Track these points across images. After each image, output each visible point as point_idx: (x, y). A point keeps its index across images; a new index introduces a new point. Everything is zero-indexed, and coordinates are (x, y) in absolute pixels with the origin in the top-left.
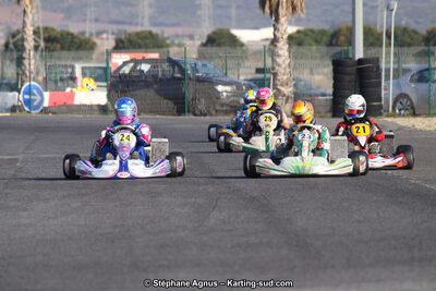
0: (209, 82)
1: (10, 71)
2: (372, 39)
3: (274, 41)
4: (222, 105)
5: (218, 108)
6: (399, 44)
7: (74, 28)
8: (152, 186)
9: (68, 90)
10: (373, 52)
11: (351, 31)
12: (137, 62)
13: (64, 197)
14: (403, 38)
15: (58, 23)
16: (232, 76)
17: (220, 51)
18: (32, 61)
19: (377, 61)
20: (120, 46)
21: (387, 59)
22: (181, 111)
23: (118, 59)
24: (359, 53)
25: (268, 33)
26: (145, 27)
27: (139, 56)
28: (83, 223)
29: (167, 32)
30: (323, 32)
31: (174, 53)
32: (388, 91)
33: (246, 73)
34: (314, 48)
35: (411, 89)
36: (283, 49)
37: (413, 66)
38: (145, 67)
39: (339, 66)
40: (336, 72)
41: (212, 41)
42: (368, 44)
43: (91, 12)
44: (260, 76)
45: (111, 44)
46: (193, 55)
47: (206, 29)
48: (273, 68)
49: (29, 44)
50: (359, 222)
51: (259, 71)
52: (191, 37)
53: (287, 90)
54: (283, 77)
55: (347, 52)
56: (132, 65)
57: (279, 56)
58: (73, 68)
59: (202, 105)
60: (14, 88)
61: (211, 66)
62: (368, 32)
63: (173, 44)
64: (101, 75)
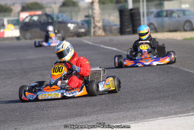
0: (64, 23)
3: (92, 3)
4: (71, 33)
5: (69, 34)
8: (42, 71)
9: (2, 30)
10: (136, 5)
12: (32, 16)
13: (4, 79)
16: (74, 20)
19: (138, 9)
20: (24, 9)
21: (143, 8)
23: (24, 16)
24: (130, 6)
27: (32, 13)
28: (13, 90)
31: (48, 11)
33: (80, 18)
34: (110, 5)
35: (154, 21)
36: (97, 6)
37: (155, 10)
38: (36, 18)
39: (122, 12)
40: (121, 15)
41: (64, 5)
42: (134, 2)
44: (87, 19)
48: (92, 15)
50: (136, 81)
51: (86, 16)
52: (55, 3)
53: (100, 24)
54: (97, 18)
55: (125, 6)
56: (29, 18)
57: (94, 9)
58: (3, 20)
61: (65, 15)
63: (47, 7)
64: (16, 23)
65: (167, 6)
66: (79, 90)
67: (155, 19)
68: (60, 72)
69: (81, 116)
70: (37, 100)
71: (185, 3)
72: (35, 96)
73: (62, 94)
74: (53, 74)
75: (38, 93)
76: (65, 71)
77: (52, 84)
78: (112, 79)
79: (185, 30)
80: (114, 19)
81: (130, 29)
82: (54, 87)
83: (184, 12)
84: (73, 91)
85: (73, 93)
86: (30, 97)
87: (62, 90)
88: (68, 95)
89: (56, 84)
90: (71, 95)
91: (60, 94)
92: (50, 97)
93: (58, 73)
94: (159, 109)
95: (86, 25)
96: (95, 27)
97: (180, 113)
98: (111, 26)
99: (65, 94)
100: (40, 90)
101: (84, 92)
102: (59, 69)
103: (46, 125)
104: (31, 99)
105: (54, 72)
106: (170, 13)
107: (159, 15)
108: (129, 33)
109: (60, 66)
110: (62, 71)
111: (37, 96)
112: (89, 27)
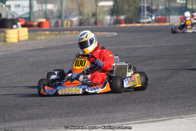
66: (102, 86)
68: (82, 66)
70: (56, 95)
72: (55, 91)
73: (84, 89)
74: (75, 68)
75: (58, 88)
76: (87, 65)
77: (73, 78)
78: (138, 75)
82: (75, 81)
84: (95, 87)
85: (95, 90)
86: (50, 92)
87: (83, 86)
88: (90, 92)
89: (77, 78)
90: (94, 91)
91: (81, 90)
92: (70, 93)
93: (81, 67)
99: (87, 90)
100: (60, 85)
101: (107, 88)
102: (82, 62)
104: (50, 93)
105: (75, 66)
109: (82, 60)
110: (84, 65)
111: (57, 91)
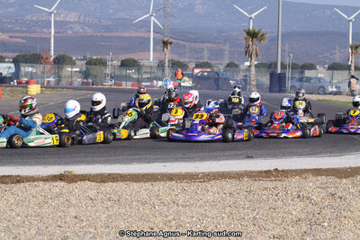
0: (227, 80)
1: (160, 74)
2: (283, 67)
3: (250, 66)
6: (292, 68)
7: (182, 60)
10: (283, 71)
11: (276, 64)
12: (203, 72)
14: (294, 67)
15: (176, 58)
16: (236, 78)
17: (232, 69)
18: (167, 71)
19: (285, 74)
20: (197, 66)
21: (289, 74)
22: (218, 89)
23: (196, 71)
24: (279, 71)
25: (247, 64)
26: (206, 60)
27: (204, 70)
29: (213, 62)
30: (266, 64)
31: (216, 69)
32: (289, 84)
33: (240, 77)
34: (263, 69)
36: (253, 69)
37: (297, 76)
38: (206, 74)
39: (272, 75)
40: (271, 78)
41: (228, 65)
42: (282, 68)
43: (187, 55)
44: (245, 78)
45: (194, 66)
46: (222, 71)
47: (226, 62)
48: (249, 76)
49: (167, 65)
51: (244, 76)
52: (221, 64)
53: (254, 83)
54: (252, 79)
55: (275, 71)
56: (201, 73)
57: (251, 71)
59: (225, 87)
60: (161, 79)
61: (228, 74)
62: (282, 64)
63: (215, 67)
64: (192, 76)
65: (308, 73)
67: (298, 83)
69: (235, 149)
71: (321, 73)
79: (319, 94)
80: (266, 80)
81: (277, 89)
83: (319, 79)
94: (295, 150)
95: (243, 83)
96: (250, 84)
97: (311, 154)
98: (262, 85)
103: (207, 154)
106: (309, 79)
107: (301, 80)
108: (276, 92)
112: (246, 84)
